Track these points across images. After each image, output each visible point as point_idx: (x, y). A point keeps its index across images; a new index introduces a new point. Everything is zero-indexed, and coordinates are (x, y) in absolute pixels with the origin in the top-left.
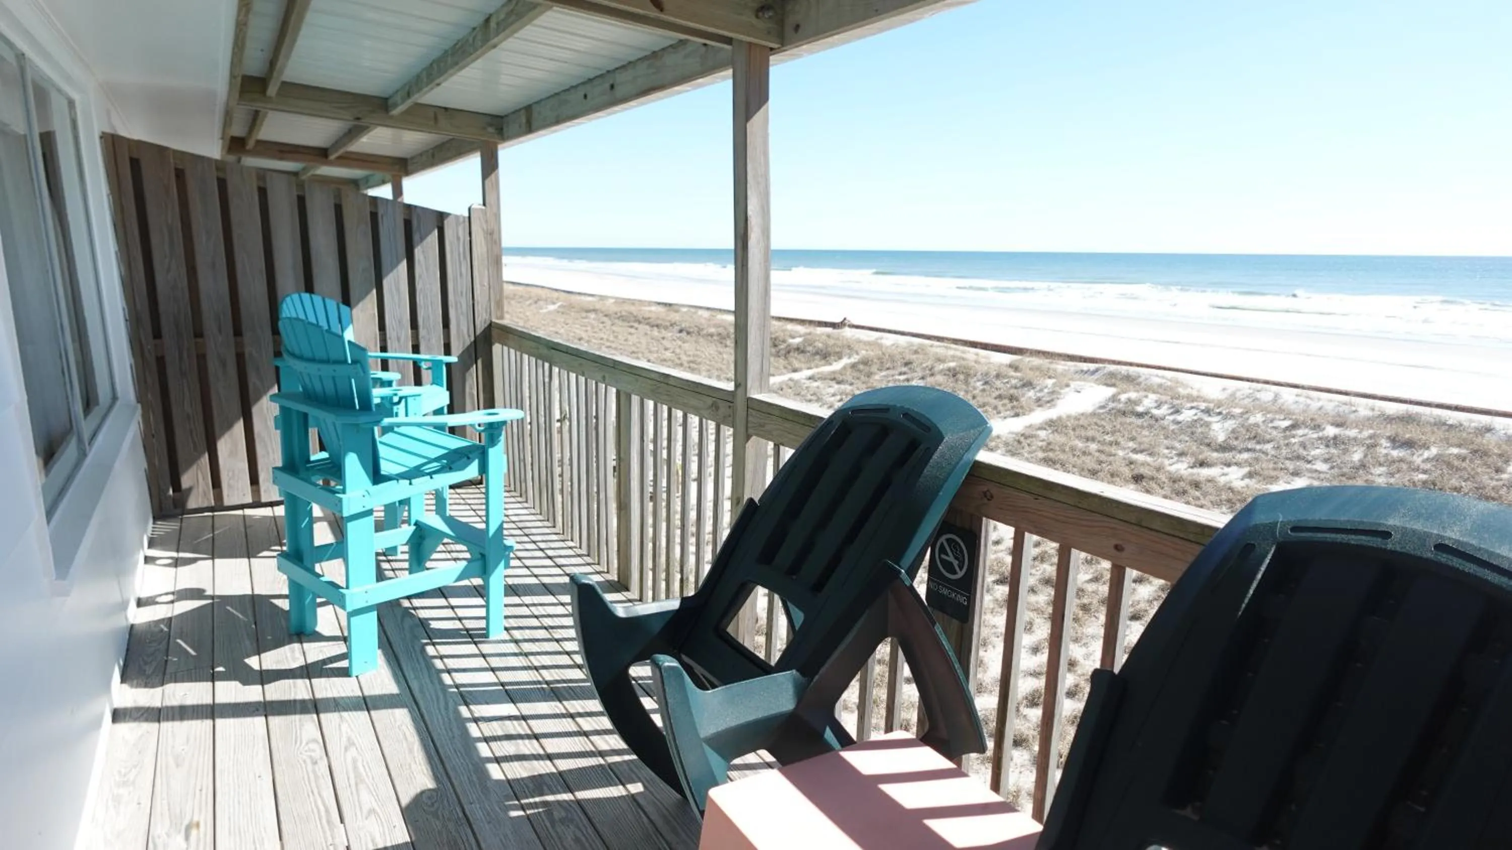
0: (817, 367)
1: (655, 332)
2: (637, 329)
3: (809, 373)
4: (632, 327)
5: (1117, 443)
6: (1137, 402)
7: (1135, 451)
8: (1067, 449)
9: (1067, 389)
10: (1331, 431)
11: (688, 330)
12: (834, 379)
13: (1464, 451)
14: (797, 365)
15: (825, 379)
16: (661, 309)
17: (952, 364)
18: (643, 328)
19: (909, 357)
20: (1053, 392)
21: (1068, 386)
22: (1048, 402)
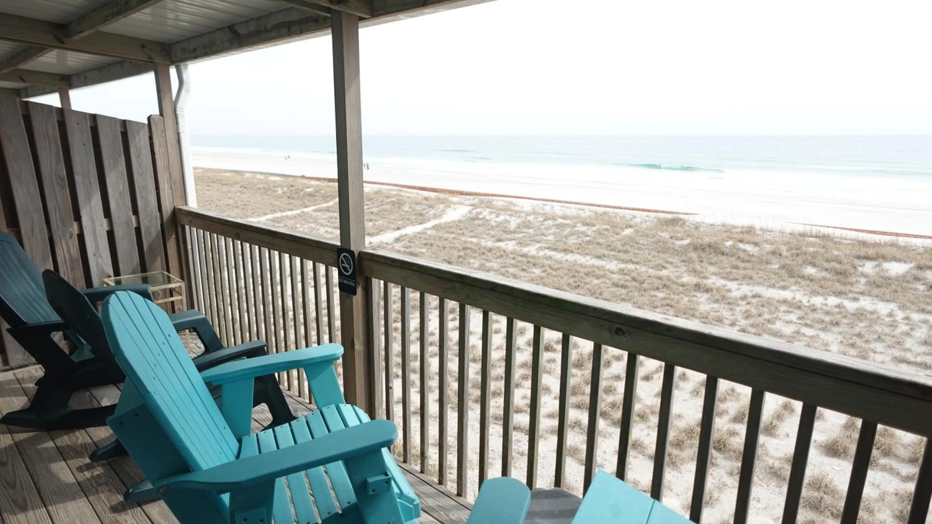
0: (319, 204)
1: (225, 189)
2: (212, 187)
3: (314, 208)
4: (209, 186)
5: (463, 234)
6: (481, 213)
7: (471, 237)
8: (437, 238)
9: (449, 209)
10: (560, 221)
11: (246, 186)
12: (328, 210)
13: (608, 227)
14: (307, 203)
15: (323, 210)
16: (232, 174)
17: (394, 199)
18: (216, 186)
19: (371, 196)
20: (442, 211)
21: (450, 207)
22: (439, 216)
